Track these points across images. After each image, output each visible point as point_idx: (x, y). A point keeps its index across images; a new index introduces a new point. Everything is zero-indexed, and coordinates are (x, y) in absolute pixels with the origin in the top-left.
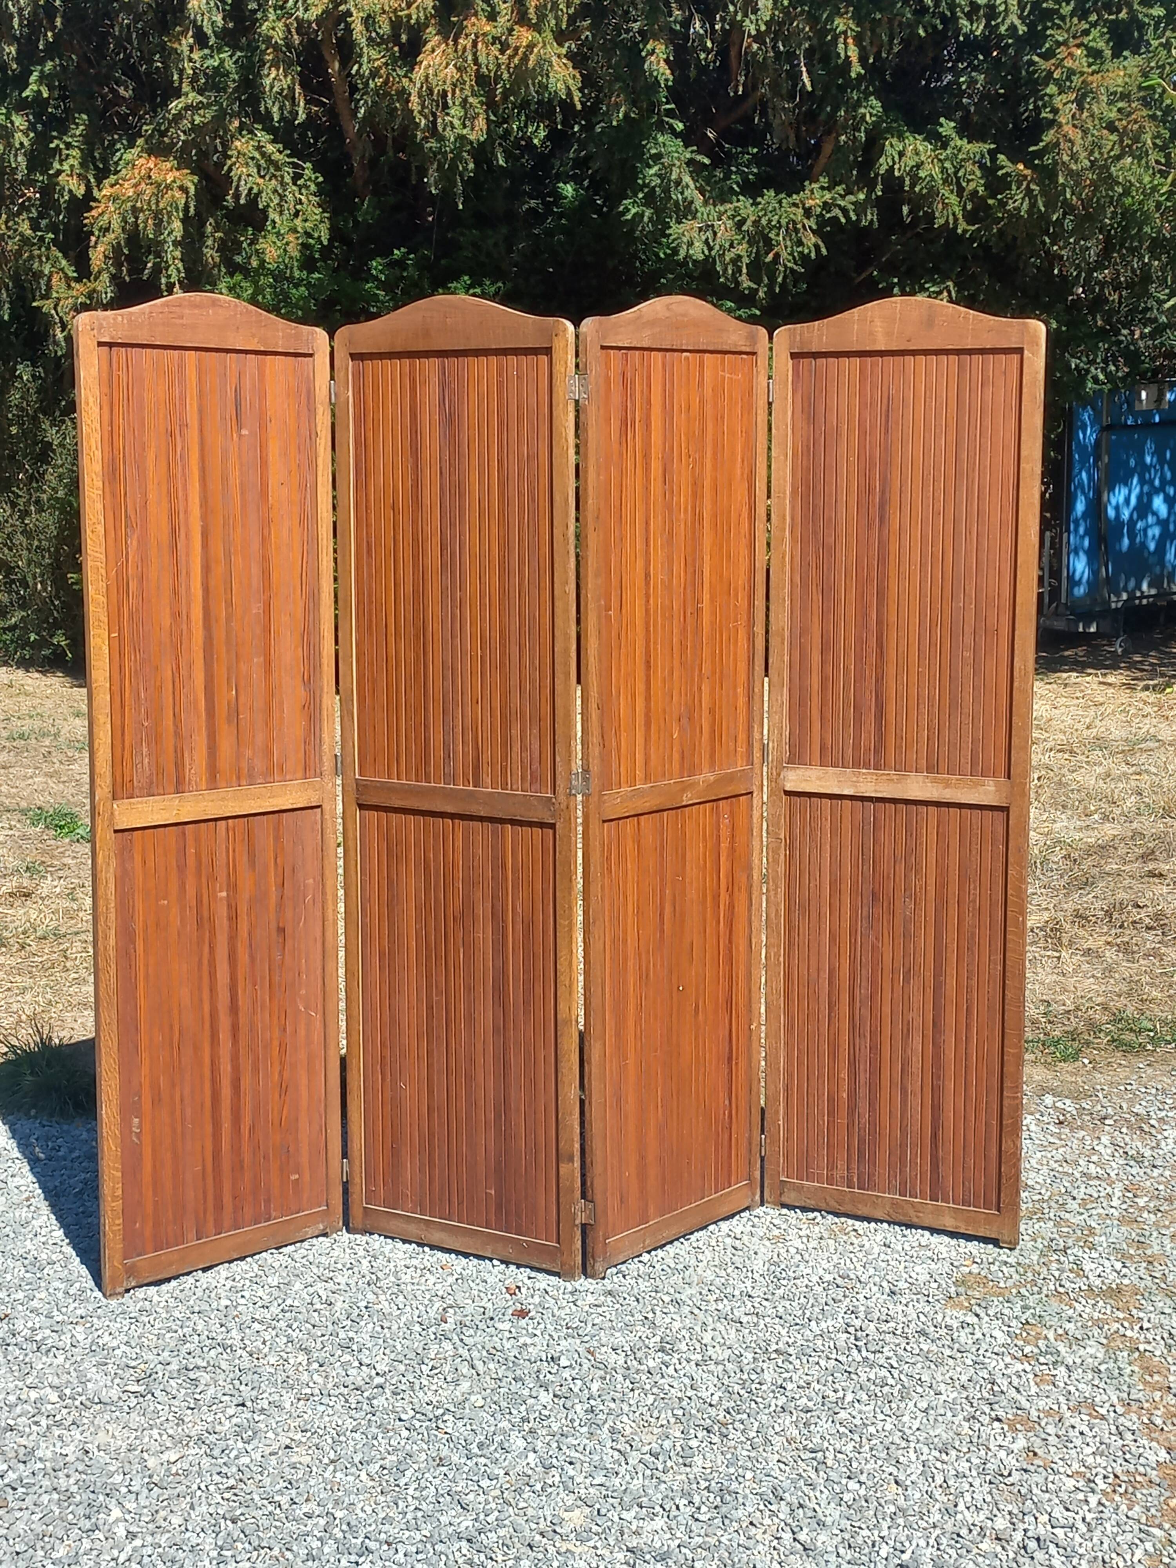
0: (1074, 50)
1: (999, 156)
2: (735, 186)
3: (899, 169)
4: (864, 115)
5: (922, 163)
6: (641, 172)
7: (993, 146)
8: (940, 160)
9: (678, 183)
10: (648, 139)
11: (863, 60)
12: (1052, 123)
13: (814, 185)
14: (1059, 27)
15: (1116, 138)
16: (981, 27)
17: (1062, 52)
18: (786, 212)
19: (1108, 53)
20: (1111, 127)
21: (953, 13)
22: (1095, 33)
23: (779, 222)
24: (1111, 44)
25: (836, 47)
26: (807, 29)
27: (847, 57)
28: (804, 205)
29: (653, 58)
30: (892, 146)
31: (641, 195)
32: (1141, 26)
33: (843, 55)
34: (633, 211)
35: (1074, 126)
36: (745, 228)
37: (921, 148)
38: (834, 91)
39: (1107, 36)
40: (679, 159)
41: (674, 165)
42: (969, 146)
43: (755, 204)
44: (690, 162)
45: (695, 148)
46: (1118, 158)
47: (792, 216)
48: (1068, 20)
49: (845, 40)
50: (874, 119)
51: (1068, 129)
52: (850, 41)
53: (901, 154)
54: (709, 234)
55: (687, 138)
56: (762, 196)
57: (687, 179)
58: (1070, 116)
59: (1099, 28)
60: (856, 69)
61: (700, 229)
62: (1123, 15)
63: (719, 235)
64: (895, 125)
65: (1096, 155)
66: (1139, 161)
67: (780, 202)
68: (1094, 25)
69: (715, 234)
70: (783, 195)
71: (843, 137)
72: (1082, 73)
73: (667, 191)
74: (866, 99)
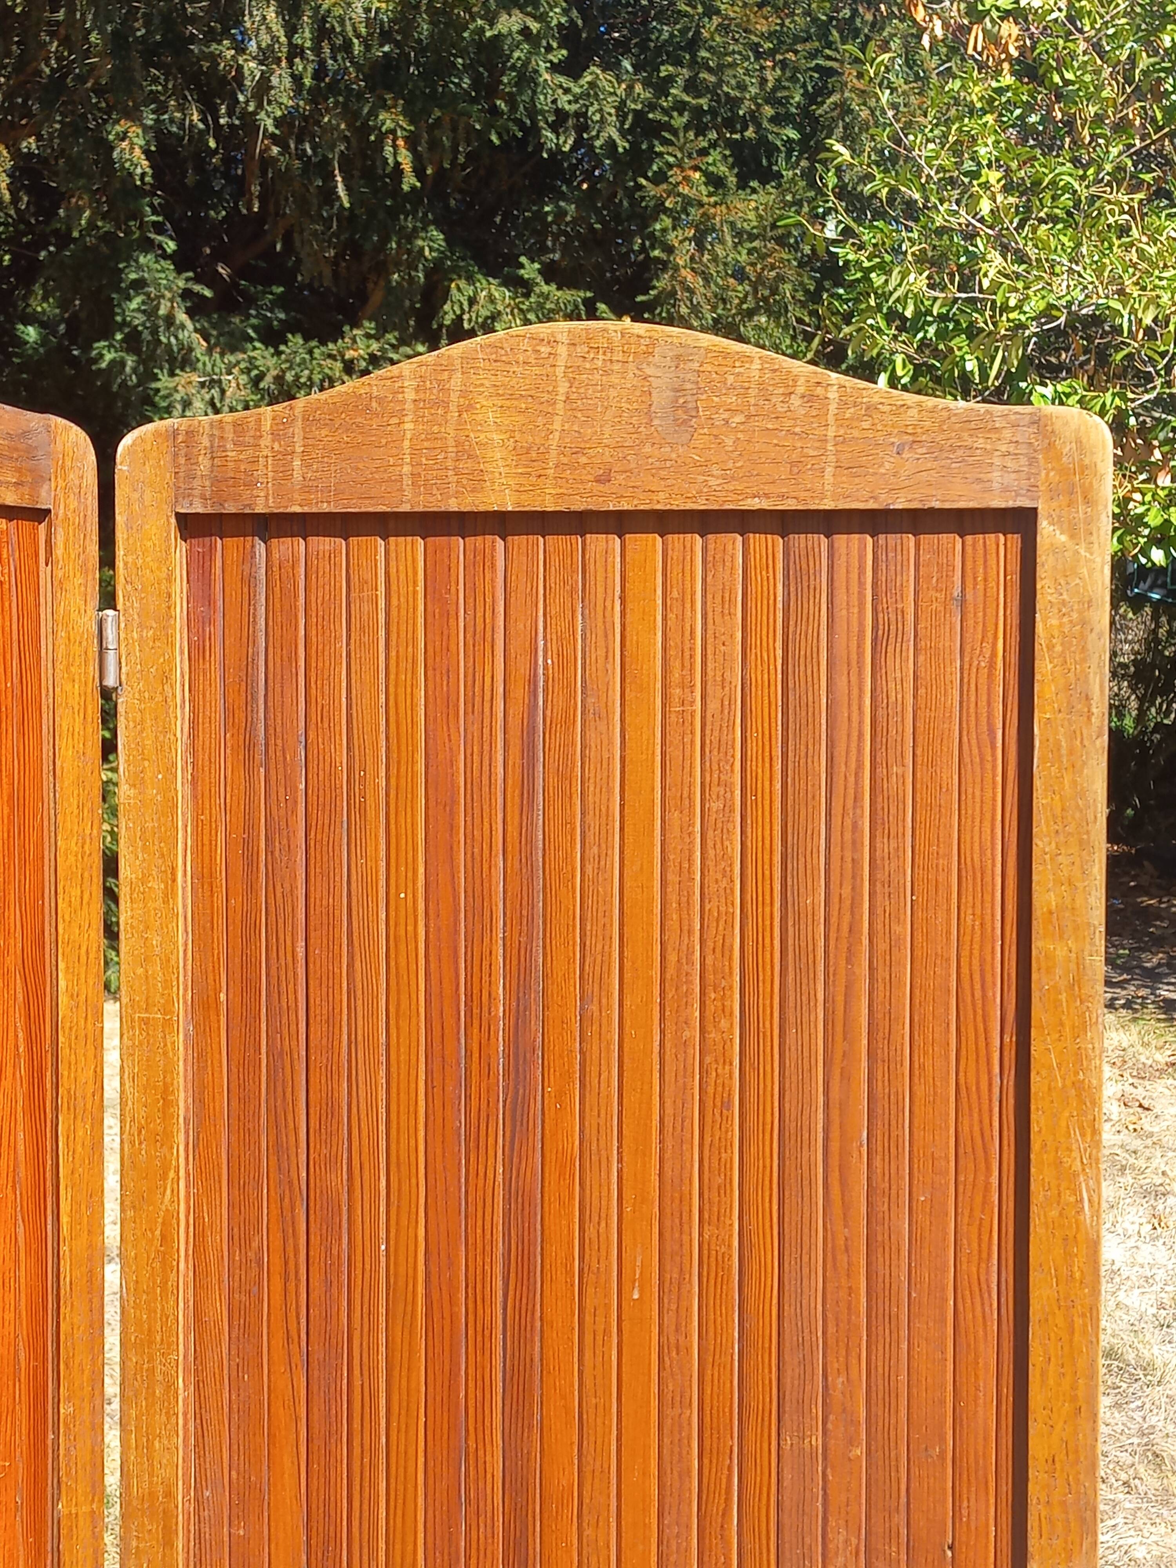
0: (691, 173)
1: (598, 305)
2: (250, 331)
3: (470, 320)
4: (422, 249)
5: (499, 313)
6: (119, 305)
7: (589, 294)
8: (521, 310)
9: (170, 320)
10: (127, 261)
11: (419, 171)
12: (664, 265)
13: (355, 332)
14: (670, 143)
15: (748, 288)
16: (570, 142)
17: (675, 176)
18: (320, 365)
19: (732, 180)
20: (740, 275)
21: (534, 122)
22: (715, 155)
23: (310, 379)
24: (736, 170)
25: (382, 150)
26: (343, 126)
27: (398, 164)
28: (343, 356)
29: (124, 144)
30: (459, 289)
31: (119, 337)
32: (773, 151)
33: (391, 161)
34: (109, 357)
35: (693, 269)
36: (262, 385)
37: (496, 294)
38: (381, 215)
39: (731, 160)
40: (170, 289)
41: (163, 296)
42: (559, 293)
43: (278, 353)
44: (186, 294)
45: (191, 274)
46: (750, 314)
47: (327, 371)
48: (681, 135)
49: (394, 141)
50: (434, 254)
51: (686, 273)
52: (401, 142)
53: (472, 301)
54: (215, 392)
55: (181, 261)
56: (285, 343)
57: (182, 317)
58: (688, 258)
59: (719, 149)
60: (409, 181)
61: (202, 385)
62: (750, 133)
63: (228, 394)
64: (462, 264)
65: (720, 311)
66: (778, 318)
67: (310, 352)
68: (714, 145)
69: (223, 392)
70: (314, 343)
71: (396, 276)
72: (701, 205)
73: (155, 332)
74: (424, 229)
